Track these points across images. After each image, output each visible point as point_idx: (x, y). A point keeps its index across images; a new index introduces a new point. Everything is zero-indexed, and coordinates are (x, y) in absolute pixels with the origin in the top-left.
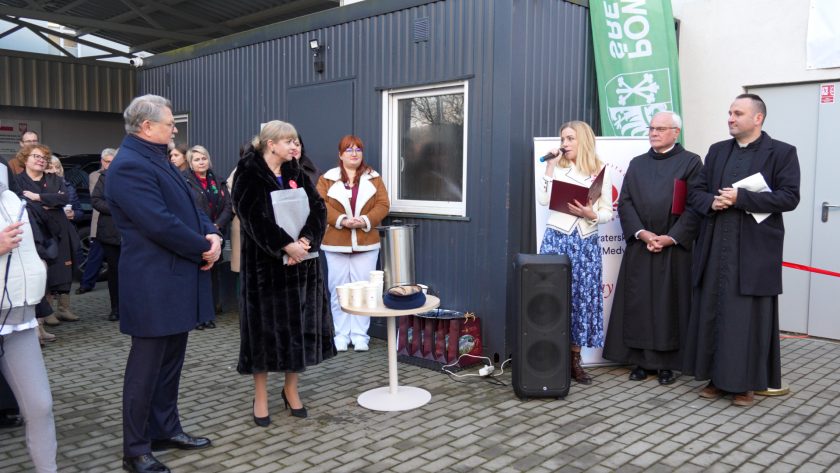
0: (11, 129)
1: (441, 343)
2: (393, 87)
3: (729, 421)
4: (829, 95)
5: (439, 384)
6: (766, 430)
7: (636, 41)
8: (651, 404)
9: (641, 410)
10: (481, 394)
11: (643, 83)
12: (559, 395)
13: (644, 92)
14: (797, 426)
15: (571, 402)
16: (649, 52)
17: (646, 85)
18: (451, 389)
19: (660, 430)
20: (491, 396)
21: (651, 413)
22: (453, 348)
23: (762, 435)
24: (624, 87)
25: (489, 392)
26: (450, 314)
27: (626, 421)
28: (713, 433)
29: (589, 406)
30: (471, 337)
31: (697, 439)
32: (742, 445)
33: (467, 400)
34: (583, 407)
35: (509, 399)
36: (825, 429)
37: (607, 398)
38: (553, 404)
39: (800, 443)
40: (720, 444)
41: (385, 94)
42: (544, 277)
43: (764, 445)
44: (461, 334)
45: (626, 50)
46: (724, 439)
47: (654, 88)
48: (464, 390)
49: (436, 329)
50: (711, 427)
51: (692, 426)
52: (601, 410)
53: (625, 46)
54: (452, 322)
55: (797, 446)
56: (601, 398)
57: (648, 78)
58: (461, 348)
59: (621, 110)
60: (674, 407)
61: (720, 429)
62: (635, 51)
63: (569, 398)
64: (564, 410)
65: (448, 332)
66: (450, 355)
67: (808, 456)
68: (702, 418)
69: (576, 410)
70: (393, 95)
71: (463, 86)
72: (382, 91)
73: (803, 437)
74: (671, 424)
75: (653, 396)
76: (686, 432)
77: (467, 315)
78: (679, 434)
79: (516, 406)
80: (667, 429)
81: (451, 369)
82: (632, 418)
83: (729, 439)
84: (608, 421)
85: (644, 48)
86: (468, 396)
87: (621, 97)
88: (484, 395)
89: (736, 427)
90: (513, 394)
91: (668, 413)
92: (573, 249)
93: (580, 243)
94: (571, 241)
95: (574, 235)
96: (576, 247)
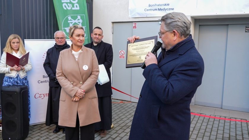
4: (135, 26)
7: (74, 4)
11: (77, 19)
13: (78, 22)
16: (78, 8)
17: (79, 20)
24: (71, 20)
45: (71, 7)
47: (81, 21)
53: (71, 5)
57: (79, 17)
62: (74, 7)
85: (77, 6)
87: (70, 24)
92: (17, 83)
93: (20, 80)
94: (16, 80)
95: (17, 77)
96: (19, 82)
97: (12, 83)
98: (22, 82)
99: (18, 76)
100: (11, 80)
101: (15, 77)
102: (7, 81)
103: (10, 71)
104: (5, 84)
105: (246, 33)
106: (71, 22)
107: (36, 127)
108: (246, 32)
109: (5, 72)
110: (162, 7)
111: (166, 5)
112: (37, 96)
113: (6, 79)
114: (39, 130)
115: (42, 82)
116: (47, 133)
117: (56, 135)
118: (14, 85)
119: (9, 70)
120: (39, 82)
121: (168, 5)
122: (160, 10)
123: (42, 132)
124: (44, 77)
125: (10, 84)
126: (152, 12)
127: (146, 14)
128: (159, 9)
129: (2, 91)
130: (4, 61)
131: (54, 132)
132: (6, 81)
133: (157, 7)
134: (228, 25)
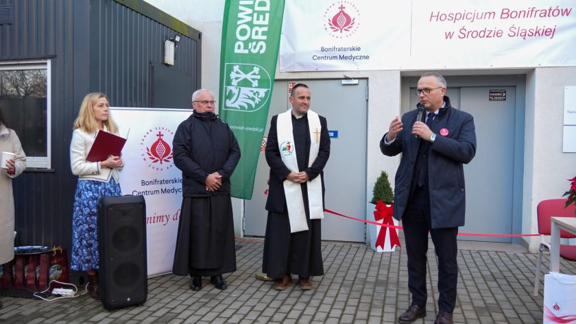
1: (32, 275)
3: (259, 302)
5: (34, 310)
6: (282, 304)
8: (206, 298)
9: (200, 304)
10: (74, 312)
12: (139, 302)
14: (299, 298)
15: (149, 307)
18: (46, 312)
19: (217, 316)
20: (83, 312)
21: (208, 305)
22: (44, 276)
23: (282, 308)
25: (81, 309)
26: (39, 250)
27: (193, 314)
28: (252, 312)
29: (163, 307)
30: (59, 266)
31: (243, 318)
32: (272, 317)
33: (63, 319)
34: (159, 309)
35: (99, 313)
36: (314, 297)
37: (174, 299)
38: (135, 311)
39: (305, 309)
40: (259, 319)
42: (125, 213)
43: (285, 315)
44: (50, 265)
46: (260, 315)
48: (58, 311)
49: (26, 263)
50: (249, 308)
51: (238, 310)
52: (173, 309)
54: (42, 255)
55: (303, 312)
56: (170, 300)
58: (51, 276)
59: (255, 90)
60: (222, 298)
61: (255, 309)
63: (147, 303)
64: (146, 314)
65: (38, 264)
66: (41, 283)
67: (311, 317)
68: (242, 303)
69: (154, 312)
71: (46, 64)
73: (305, 305)
74: (223, 311)
75: (206, 292)
76: (235, 315)
77: (54, 249)
78: (231, 317)
79: (107, 317)
80: (223, 315)
81: (42, 295)
82: (196, 311)
83: (263, 314)
84: (180, 316)
86: (63, 315)
88: (77, 313)
89: (265, 306)
90: (101, 308)
91: (220, 303)
94: (109, 186)
95: (110, 181)
97: (101, 194)
99: (112, 178)
100: (100, 188)
101: (108, 182)
102: (91, 190)
105: (492, 102)
106: (254, 77)
108: (490, 100)
109: (90, 172)
110: (348, 54)
111: (353, 49)
113: (88, 185)
119: (100, 167)
121: (359, 49)
122: (342, 58)
126: (328, 62)
127: (316, 65)
128: (342, 56)
130: (82, 150)
132: (88, 190)
133: (337, 54)
134: (460, 88)
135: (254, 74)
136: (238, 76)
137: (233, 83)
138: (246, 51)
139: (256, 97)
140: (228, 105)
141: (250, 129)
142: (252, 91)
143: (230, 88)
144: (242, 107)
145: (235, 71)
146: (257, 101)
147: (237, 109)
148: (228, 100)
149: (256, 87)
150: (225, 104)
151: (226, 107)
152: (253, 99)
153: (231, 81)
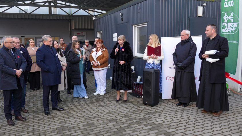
0: (79, 34)
1: (139, 90)
2: (136, 24)
8: (180, 110)
34: (161, 109)
37: (170, 107)
41: (134, 26)
42: (148, 75)
52: (164, 110)
60: (185, 111)
64: (155, 109)
70: (136, 26)
71: (147, 24)
72: (133, 25)
92: (153, 67)
93: (155, 66)
94: (152, 65)
95: (153, 64)
96: (154, 67)
98: (156, 67)
100: (150, 65)
103: (148, 59)
104: (146, 67)
107: (166, 100)
109: (146, 59)
112: (168, 78)
114: (167, 102)
115: (172, 68)
116: (172, 105)
117: (177, 107)
118: (151, 68)
120: (170, 68)
123: (168, 104)
124: (173, 64)
125: (149, 68)
129: (144, 71)
131: (177, 105)
135: (232, 16)
136: (227, 18)
137: (225, 22)
138: (228, 6)
139: (233, 27)
140: (223, 31)
141: (234, 42)
142: (232, 24)
143: (224, 24)
144: (229, 32)
145: (225, 16)
146: (234, 28)
147: (227, 33)
148: (223, 29)
149: (233, 22)
150: (222, 31)
151: (222, 32)
152: (233, 28)
153: (224, 20)
